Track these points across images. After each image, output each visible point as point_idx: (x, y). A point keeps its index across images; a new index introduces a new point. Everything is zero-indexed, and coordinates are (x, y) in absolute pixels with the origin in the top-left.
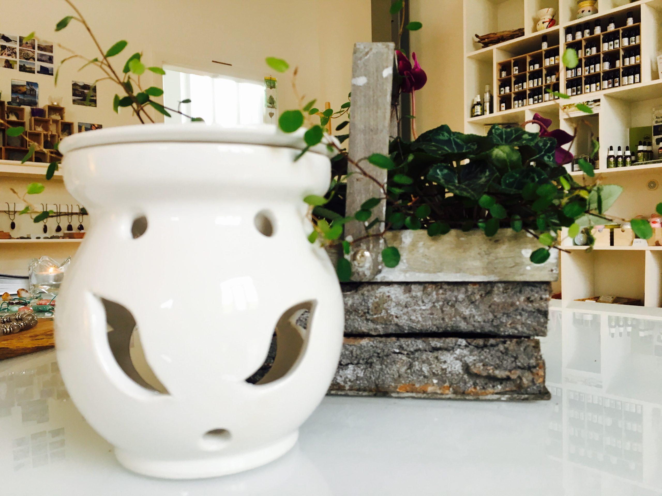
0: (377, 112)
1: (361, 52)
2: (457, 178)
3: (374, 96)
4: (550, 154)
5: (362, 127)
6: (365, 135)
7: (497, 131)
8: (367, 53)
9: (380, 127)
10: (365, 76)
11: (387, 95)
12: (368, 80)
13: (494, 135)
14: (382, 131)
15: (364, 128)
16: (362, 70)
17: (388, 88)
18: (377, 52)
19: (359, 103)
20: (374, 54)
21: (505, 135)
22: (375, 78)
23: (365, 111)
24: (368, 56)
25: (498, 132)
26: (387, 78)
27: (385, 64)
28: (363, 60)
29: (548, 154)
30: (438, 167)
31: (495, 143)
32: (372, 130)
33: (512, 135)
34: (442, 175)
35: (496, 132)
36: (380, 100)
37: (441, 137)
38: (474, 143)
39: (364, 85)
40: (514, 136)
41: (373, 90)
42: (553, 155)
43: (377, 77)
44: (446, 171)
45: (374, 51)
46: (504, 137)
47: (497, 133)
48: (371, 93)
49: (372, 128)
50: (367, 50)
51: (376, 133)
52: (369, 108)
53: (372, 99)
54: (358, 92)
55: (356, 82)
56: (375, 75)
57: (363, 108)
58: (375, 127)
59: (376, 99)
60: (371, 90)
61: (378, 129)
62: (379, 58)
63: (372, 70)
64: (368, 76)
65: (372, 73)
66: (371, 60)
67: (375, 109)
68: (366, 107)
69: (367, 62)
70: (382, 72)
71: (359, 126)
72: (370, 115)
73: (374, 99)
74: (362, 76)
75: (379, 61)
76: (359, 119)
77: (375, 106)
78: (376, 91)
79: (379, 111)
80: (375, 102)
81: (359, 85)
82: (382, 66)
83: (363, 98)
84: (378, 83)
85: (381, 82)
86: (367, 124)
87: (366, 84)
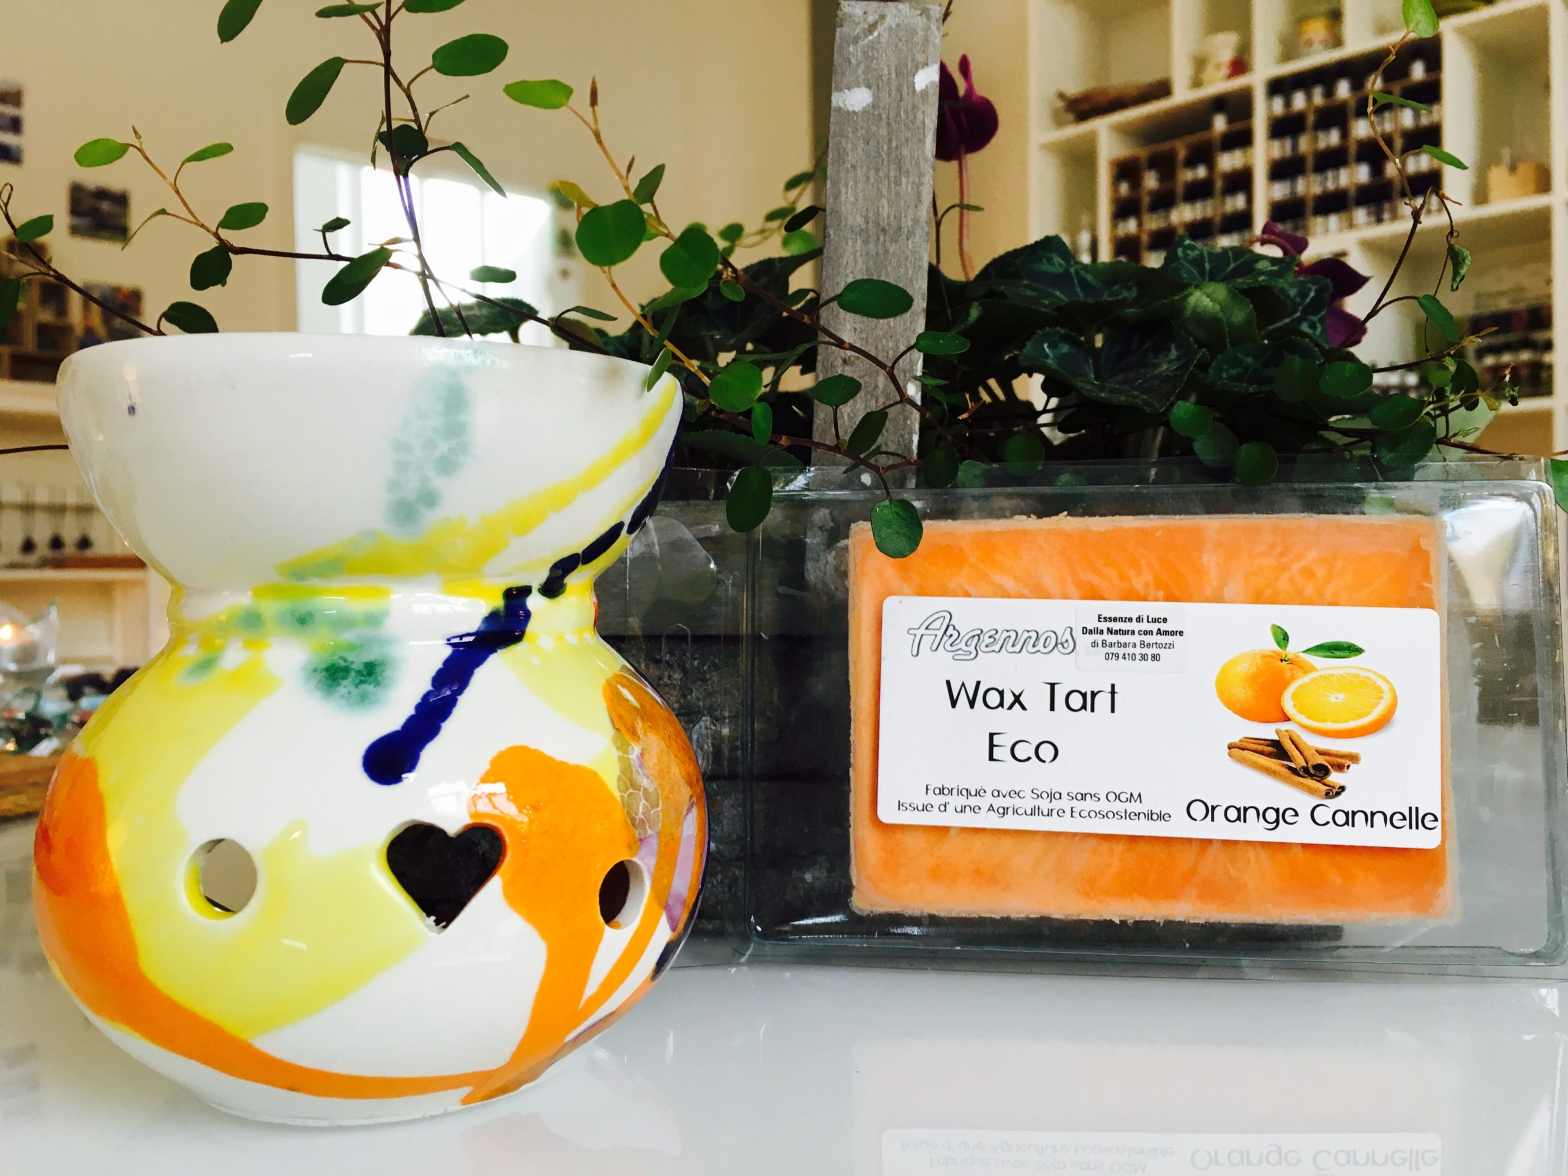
0: (898, 183)
1: (857, 24)
2: (1092, 367)
3: (890, 141)
4: (1315, 319)
5: (859, 220)
6: (866, 242)
7: (1189, 252)
8: (873, 27)
9: (907, 223)
10: (869, 87)
11: (925, 136)
12: (876, 97)
13: (1182, 261)
14: (911, 234)
15: (863, 227)
16: (860, 71)
17: (927, 121)
18: (898, 25)
19: (851, 158)
20: (890, 29)
21: (1210, 262)
22: (894, 93)
23: (868, 179)
24: (876, 34)
25: (1192, 254)
26: (925, 93)
27: (920, 58)
28: (861, 43)
29: (1312, 318)
30: (1046, 338)
31: (1185, 281)
32: (883, 230)
33: (1228, 265)
34: (1055, 357)
35: (1186, 255)
36: (905, 152)
37: (1045, 267)
38: (1131, 283)
39: (865, 111)
40: (1232, 266)
41: (889, 124)
42: (1321, 321)
43: (900, 91)
44: (1065, 348)
45: (889, 21)
46: (1207, 266)
47: (1190, 258)
48: (883, 132)
49: (884, 223)
50: (871, 19)
51: (894, 240)
52: (877, 170)
53: (885, 148)
54: (849, 129)
55: (844, 102)
56: (894, 84)
57: (860, 173)
58: (894, 223)
59: (897, 147)
60: (884, 123)
61: (900, 228)
62: (904, 39)
63: (886, 72)
64: (874, 87)
65: (885, 78)
66: (884, 44)
67: (892, 174)
68: (868, 168)
69: (873, 49)
70: (914, 75)
71: (850, 219)
72: (878, 188)
73: (889, 148)
74: (859, 87)
75: (904, 48)
76: (852, 199)
77: (892, 167)
78: (894, 126)
79: (904, 180)
80: (893, 155)
81: (851, 109)
82: (913, 60)
83: (861, 145)
84: (902, 104)
85: (909, 107)
86: (871, 214)
87: (870, 109)
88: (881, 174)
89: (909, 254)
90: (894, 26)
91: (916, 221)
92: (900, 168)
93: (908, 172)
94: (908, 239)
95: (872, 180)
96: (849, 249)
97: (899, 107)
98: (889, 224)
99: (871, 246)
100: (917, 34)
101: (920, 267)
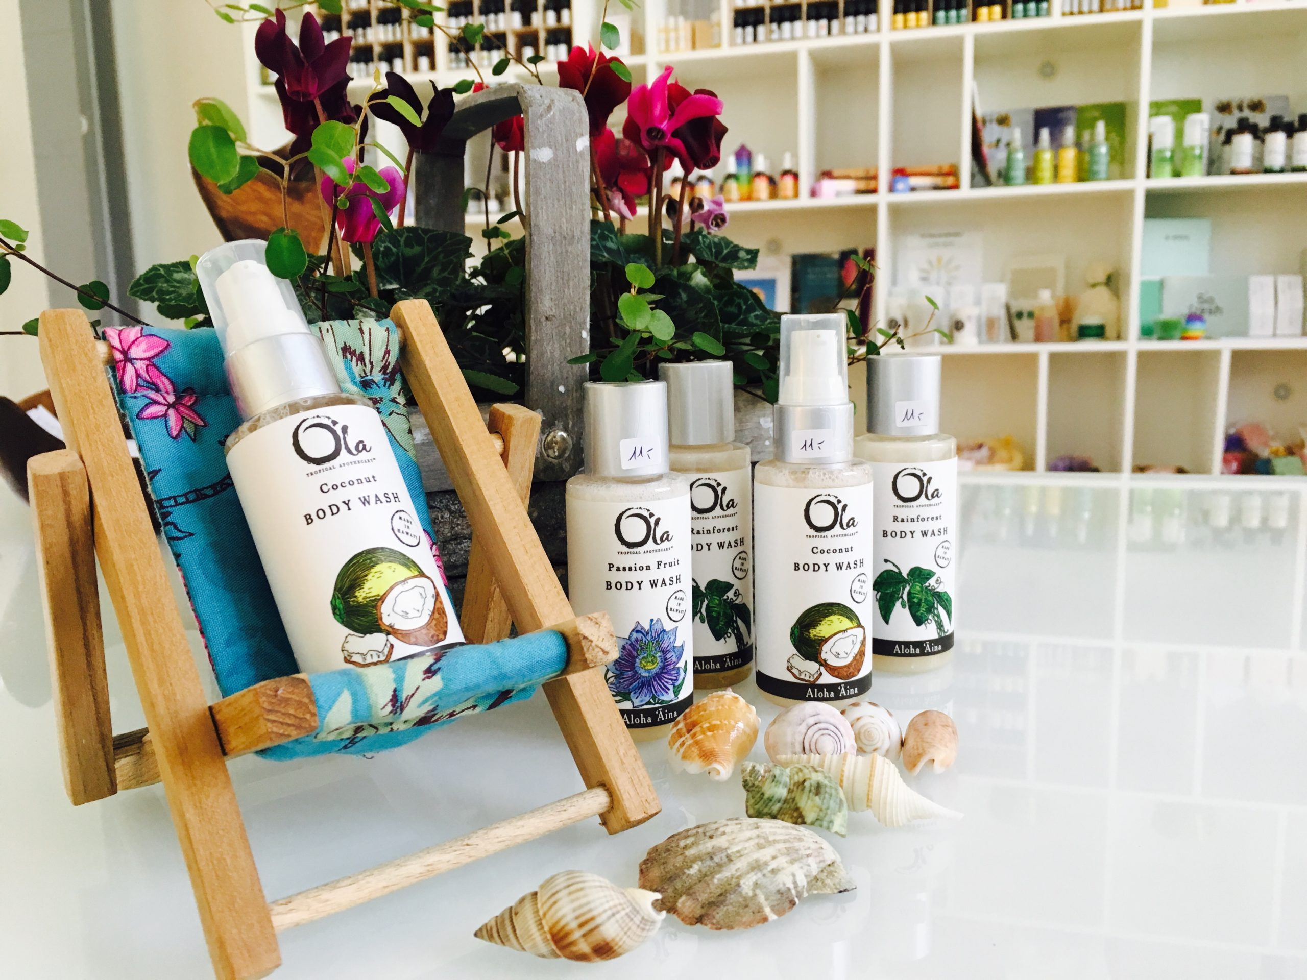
0: (571, 208)
1: (540, 106)
3: (565, 182)
5: (551, 231)
6: (555, 245)
8: (549, 108)
9: (577, 233)
10: (551, 147)
11: (584, 180)
12: (555, 154)
14: (579, 240)
15: (553, 235)
16: (545, 137)
17: (584, 170)
18: (564, 108)
19: (543, 192)
20: (560, 111)
22: (565, 151)
23: (553, 204)
24: (552, 113)
26: (582, 153)
27: (578, 130)
28: (544, 119)
32: (565, 238)
36: (574, 190)
39: (550, 162)
41: (564, 172)
43: (568, 150)
45: (558, 105)
48: (561, 176)
49: (564, 233)
50: (547, 102)
51: (571, 244)
52: (559, 201)
53: (563, 186)
54: (541, 174)
55: (537, 155)
56: (565, 145)
57: (549, 201)
58: (570, 233)
59: (569, 187)
60: (561, 171)
61: (574, 236)
62: (568, 118)
63: (560, 138)
64: (554, 147)
65: (560, 142)
66: (557, 121)
67: (567, 203)
68: (553, 200)
69: (551, 122)
70: (575, 142)
71: (545, 230)
72: (561, 212)
73: (565, 186)
74: (545, 146)
75: (569, 124)
76: (545, 218)
77: (568, 199)
78: (567, 173)
79: (574, 207)
80: (567, 191)
81: (541, 161)
82: (574, 132)
83: (548, 184)
84: (570, 159)
85: (574, 160)
86: (557, 227)
87: (552, 161)
88: (561, 202)
89: (579, 252)
90: (561, 108)
91: (582, 233)
92: (571, 199)
93: (576, 201)
94: (578, 243)
95: (556, 206)
96: (546, 249)
97: (568, 161)
98: (567, 234)
99: (558, 247)
100: (574, 114)
101: (586, 260)
